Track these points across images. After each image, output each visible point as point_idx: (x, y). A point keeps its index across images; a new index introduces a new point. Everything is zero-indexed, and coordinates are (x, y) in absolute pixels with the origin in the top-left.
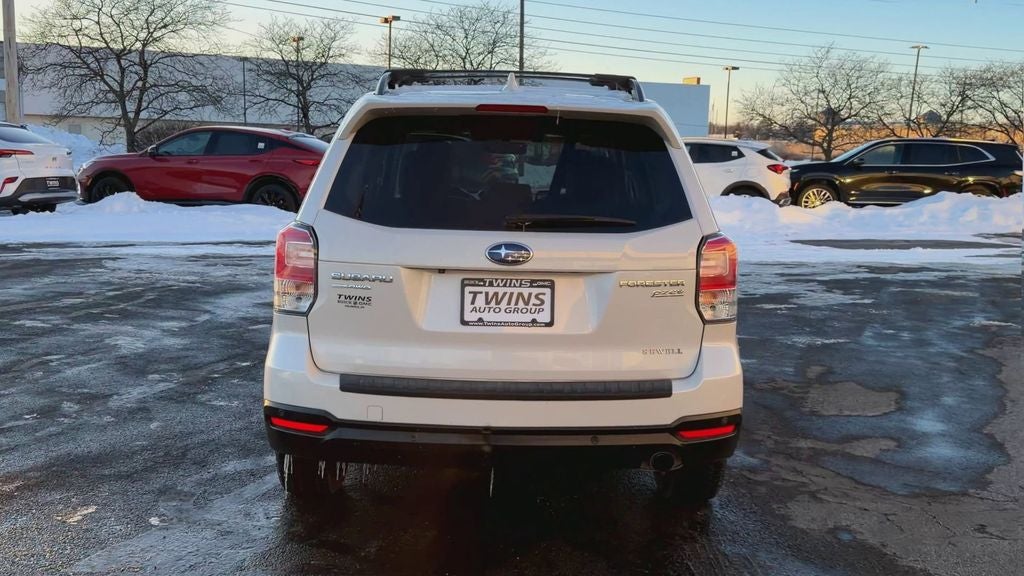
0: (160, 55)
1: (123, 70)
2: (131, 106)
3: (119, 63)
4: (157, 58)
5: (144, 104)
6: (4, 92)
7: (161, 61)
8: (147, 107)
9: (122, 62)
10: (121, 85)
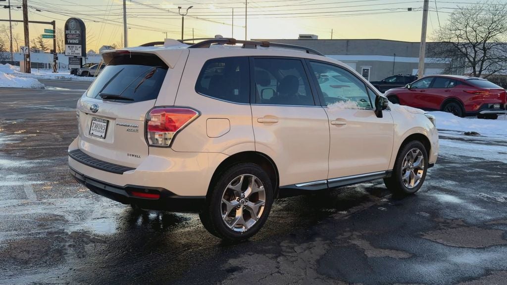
0: (493, 44)
1: (476, 52)
2: (477, 69)
3: (474, 48)
4: (491, 45)
5: (484, 68)
6: (418, 63)
7: (493, 47)
8: (486, 69)
9: (476, 48)
10: (474, 59)
